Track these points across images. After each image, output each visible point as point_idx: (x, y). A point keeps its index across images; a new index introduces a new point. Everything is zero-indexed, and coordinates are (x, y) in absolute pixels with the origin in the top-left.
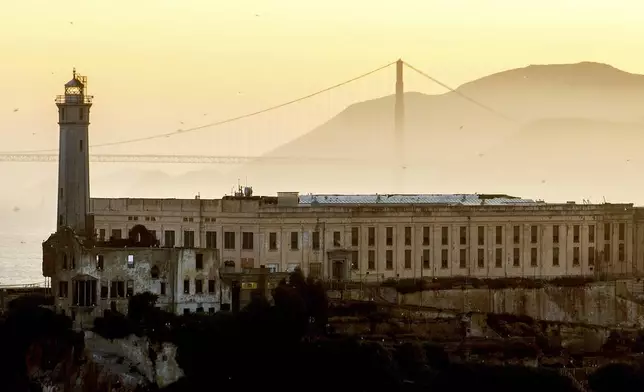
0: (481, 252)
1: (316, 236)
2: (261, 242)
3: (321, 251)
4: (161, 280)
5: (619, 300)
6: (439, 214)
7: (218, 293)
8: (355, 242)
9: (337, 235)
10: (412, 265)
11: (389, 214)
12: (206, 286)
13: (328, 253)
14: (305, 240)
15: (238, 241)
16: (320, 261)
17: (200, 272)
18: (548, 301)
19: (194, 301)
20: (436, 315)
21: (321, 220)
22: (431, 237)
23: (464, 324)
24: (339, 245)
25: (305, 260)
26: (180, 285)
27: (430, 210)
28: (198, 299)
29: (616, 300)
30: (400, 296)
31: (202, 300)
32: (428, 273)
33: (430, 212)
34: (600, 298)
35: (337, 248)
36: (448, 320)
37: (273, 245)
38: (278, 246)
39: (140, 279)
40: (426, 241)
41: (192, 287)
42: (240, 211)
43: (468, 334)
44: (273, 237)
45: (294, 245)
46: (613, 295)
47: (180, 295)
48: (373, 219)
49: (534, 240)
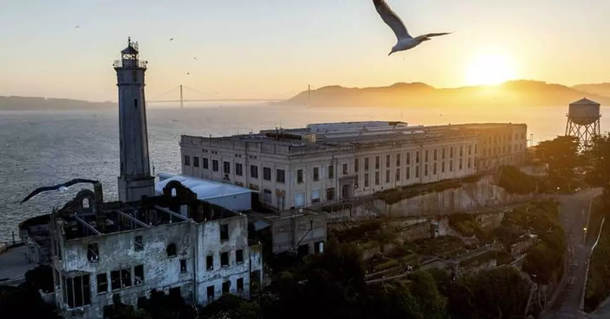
0: (426, 166)
1: (331, 168)
2: (291, 177)
3: (334, 179)
4: (180, 257)
5: (490, 185)
6: (406, 145)
7: (247, 261)
8: (356, 170)
9: (345, 166)
10: (390, 180)
11: (377, 148)
12: (233, 257)
13: (340, 180)
14: (323, 173)
15: (274, 175)
16: (334, 186)
17: (225, 243)
18: (463, 194)
19: (220, 276)
20: (415, 221)
21: (336, 157)
22: (401, 161)
23: (433, 226)
24: (347, 174)
25: (324, 187)
26: (202, 262)
27: (401, 142)
28: (224, 273)
29: (489, 187)
30: (388, 206)
31: (229, 273)
32: (399, 184)
33: (401, 144)
34: (483, 186)
35: (345, 175)
36: (423, 224)
37: (300, 180)
38: (304, 180)
39: (152, 262)
40: (398, 163)
41: (217, 261)
42: (275, 153)
43: (436, 234)
44: (300, 173)
45: (316, 177)
46: (488, 183)
47: (202, 273)
48: (368, 152)
49: (451, 156)
